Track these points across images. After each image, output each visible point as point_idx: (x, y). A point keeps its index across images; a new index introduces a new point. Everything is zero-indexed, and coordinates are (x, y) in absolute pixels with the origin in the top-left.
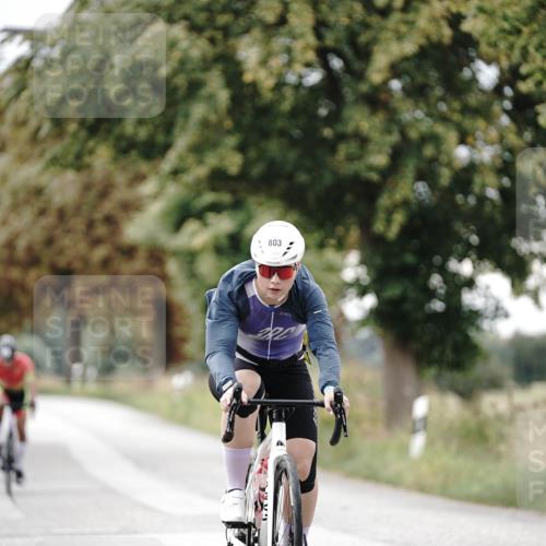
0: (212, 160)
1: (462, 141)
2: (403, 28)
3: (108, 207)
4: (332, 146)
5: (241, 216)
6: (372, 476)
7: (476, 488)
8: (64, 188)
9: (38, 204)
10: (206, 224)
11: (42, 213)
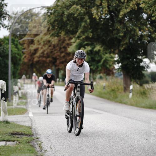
0: (86, 35)
1: (140, 30)
2: (127, 6)
3: (64, 45)
4: (112, 32)
5: (93, 47)
6: (121, 102)
7: (143, 105)
8: (55, 40)
9: (49, 44)
10: (85, 48)
11: (50, 46)
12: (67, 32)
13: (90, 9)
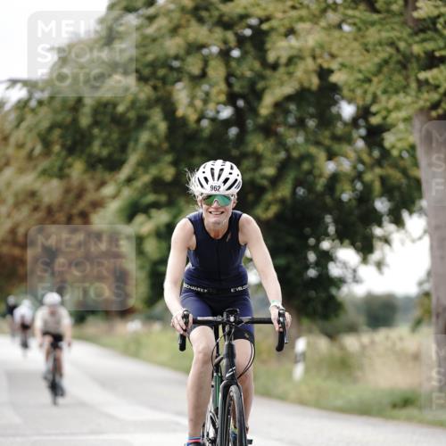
0: (154, 171)
1: (331, 156)
2: (286, 78)
3: (82, 205)
5: (174, 211)
6: (266, 393)
7: (339, 403)
8: (51, 191)
9: (33, 203)
10: (150, 217)
11: (36, 209)
12: (93, 164)
13: (168, 88)
